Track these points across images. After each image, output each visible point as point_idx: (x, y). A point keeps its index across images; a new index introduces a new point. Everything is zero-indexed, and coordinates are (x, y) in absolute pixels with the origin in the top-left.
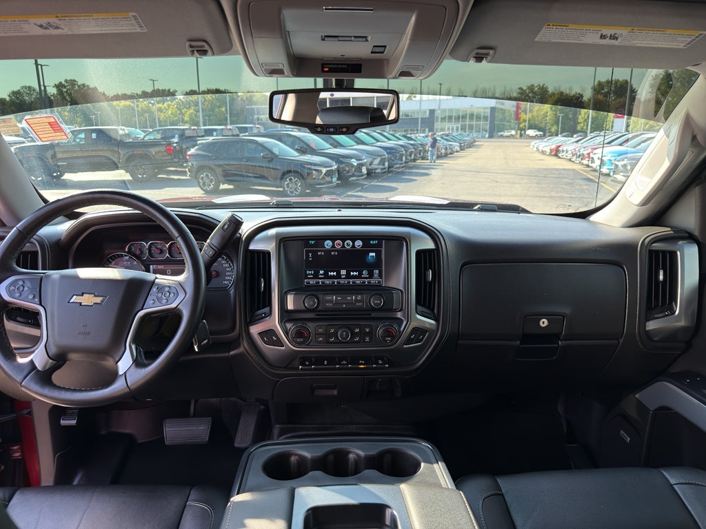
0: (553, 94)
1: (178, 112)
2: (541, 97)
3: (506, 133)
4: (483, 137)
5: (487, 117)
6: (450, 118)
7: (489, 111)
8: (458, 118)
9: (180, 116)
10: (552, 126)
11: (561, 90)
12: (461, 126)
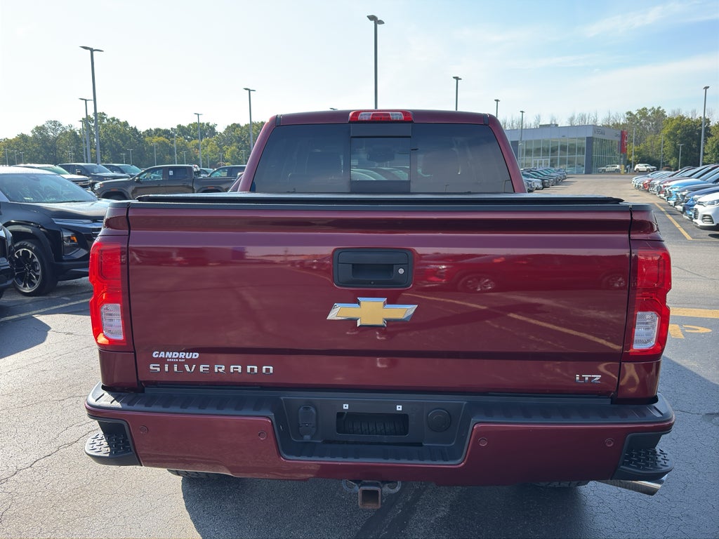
0: (672, 120)
1: (218, 149)
2: (656, 124)
3: (610, 168)
4: (579, 173)
5: (583, 149)
6: (538, 150)
7: (585, 141)
8: (546, 152)
9: (221, 154)
10: (671, 158)
11: (681, 115)
12: (551, 161)
